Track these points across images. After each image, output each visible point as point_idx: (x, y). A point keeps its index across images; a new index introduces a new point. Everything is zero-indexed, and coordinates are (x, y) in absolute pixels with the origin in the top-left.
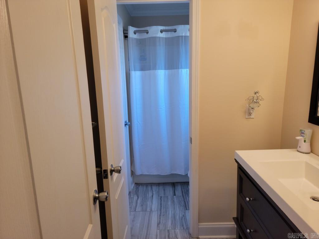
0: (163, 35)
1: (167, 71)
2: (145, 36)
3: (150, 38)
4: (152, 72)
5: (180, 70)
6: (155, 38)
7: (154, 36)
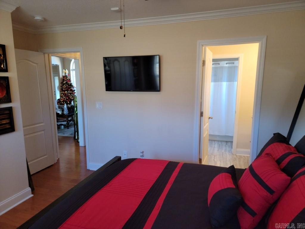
0: (227, 65)
1: (228, 83)
2: (218, 66)
3: (220, 67)
4: (220, 83)
5: (235, 82)
6: (222, 67)
7: (222, 66)
